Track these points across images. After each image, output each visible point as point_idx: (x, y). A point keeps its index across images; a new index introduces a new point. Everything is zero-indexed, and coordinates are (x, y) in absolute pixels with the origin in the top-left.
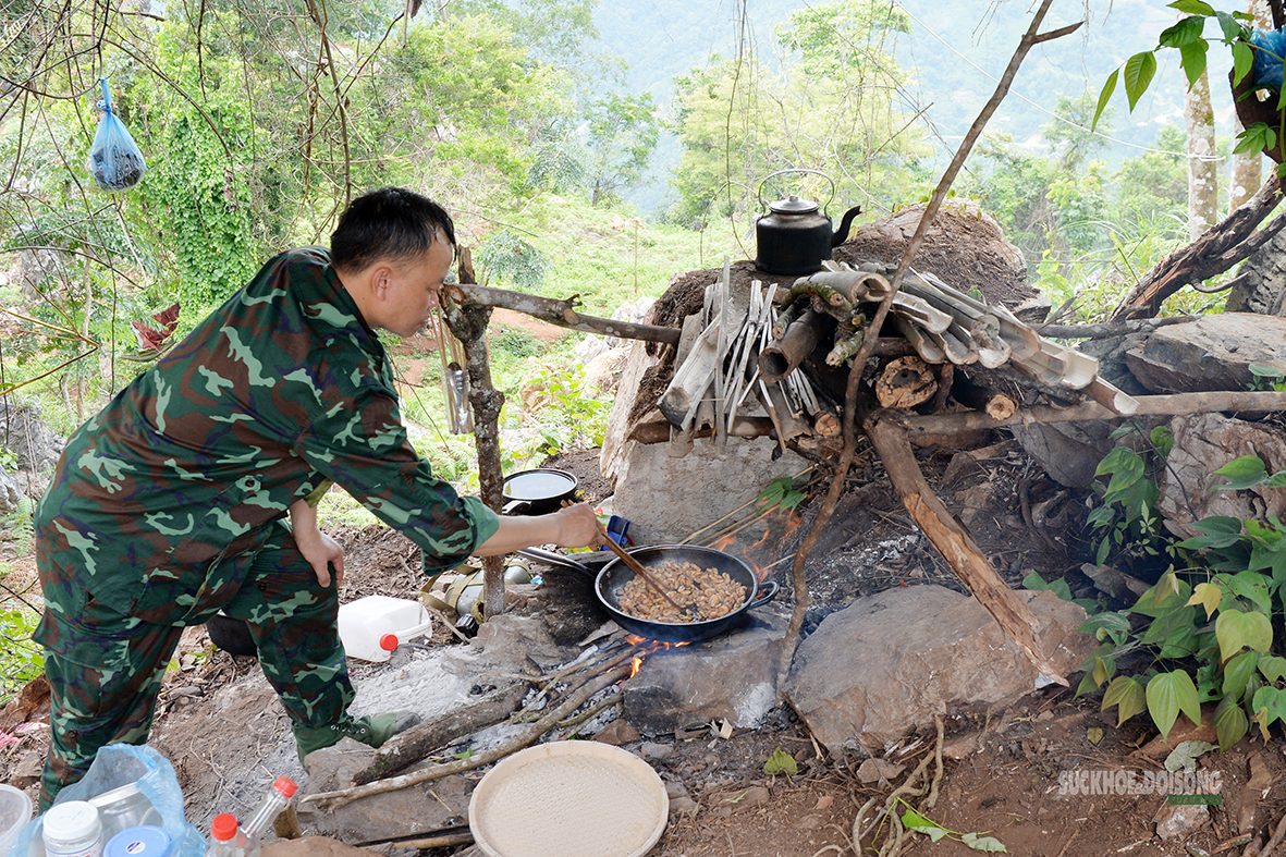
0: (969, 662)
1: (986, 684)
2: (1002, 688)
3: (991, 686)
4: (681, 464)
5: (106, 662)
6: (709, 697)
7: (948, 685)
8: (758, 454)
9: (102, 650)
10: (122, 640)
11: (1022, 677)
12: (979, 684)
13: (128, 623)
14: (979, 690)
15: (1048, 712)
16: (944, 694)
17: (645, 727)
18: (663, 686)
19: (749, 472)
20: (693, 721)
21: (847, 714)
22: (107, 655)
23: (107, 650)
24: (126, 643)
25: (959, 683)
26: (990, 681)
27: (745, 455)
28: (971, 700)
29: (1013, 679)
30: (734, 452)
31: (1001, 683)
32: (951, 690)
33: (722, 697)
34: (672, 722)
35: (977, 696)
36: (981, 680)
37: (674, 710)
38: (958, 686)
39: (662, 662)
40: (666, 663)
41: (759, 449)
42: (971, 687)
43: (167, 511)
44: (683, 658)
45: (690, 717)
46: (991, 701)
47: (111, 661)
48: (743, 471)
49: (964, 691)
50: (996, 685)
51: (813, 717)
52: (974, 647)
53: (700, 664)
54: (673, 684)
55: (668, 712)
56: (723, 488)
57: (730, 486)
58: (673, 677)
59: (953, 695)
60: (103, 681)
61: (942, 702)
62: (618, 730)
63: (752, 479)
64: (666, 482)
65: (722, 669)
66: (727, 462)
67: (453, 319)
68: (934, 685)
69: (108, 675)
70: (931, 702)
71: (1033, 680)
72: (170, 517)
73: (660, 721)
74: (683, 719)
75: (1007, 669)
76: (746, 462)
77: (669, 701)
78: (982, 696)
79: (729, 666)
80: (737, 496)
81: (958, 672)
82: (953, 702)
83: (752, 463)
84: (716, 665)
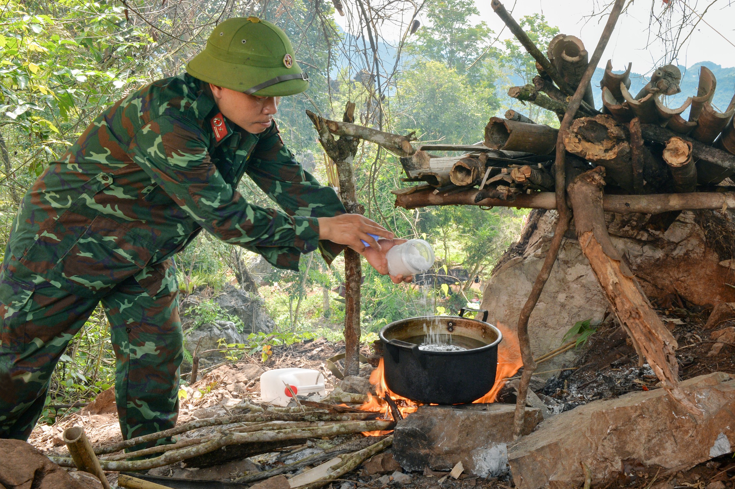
0: (648, 424)
1: (665, 449)
2: (680, 455)
3: (669, 451)
4: (517, 303)
5: (13, 302)
6: (453, 444)
7: (625, 443)
8: (571, 301)
9: (13, 292)
10: (28, 290)
11: (700, 447)
12: (657, 448)
13: (35, 278)
14: (657, 454)
15: (718, 483)
16: (620, 450)
17: (405, 462)
18: (422, 429)
19: (565, 314)
20: (440, 463)
21: (544, 465)
22: (15, 297)
23: (16, 293)
24: (30, 293)
25: (637, 443)
26: (669, 446)
27: (562, 301)
28: (649, 462)
29: (691, 447)
30: (555, 298)
31: (679, 450)
32: (629, 448)
33: (464, 446)
34: (424, 461)
35: (655, 460)
36: (661, 445)
37: (427, 451)
38: (636, 446)
39: (426, 411)
40: (429, 412)
41: (573, 297)
42: (649, 449)
43: (56, 192)
44: (442, 410)
45: (438, 459)
46: (667, 466)
47: (17, 302)
48: (560, 312)
49: (642, 453)
50: (674, 452)
51: (515, 465)
52: (656, 411)
53: (452, 417)
54: (430, 430)
55: (423, 452)
56: (545, 325)
57: (550, 324)
58: (431, 424)
59: (629, 454)
60: (6, 316)
61: (618, 459)
62: (383, 461)
63: (566, 320)
64: (506, 316)
65: (468, 422)
66: (549, 305)
67: (323, 139)
68: (611, 440)
69: (11, 312)
70: (606, 456)
71: (708, 449)
72: (58, 196)
73: (415, 458)
74: (433, 460)
75: (687, 437)
76: (563, 306)
77: (425, 443)
78: (660, 461)
79: (475, 422)
80: (555, 332)
81: (637, 433)
82: (628, 460)
83: (567, 307)
84: (463, 418)
